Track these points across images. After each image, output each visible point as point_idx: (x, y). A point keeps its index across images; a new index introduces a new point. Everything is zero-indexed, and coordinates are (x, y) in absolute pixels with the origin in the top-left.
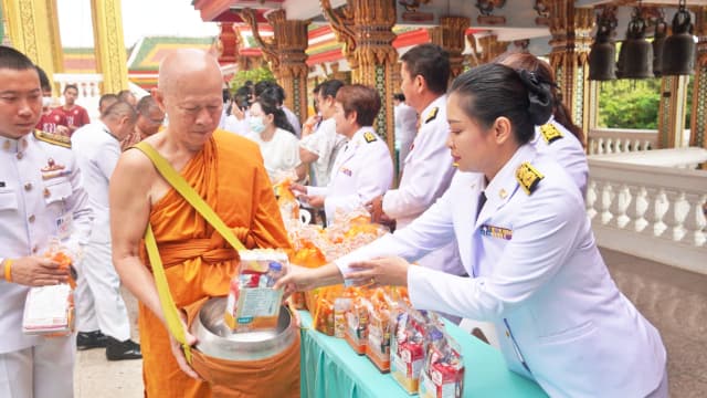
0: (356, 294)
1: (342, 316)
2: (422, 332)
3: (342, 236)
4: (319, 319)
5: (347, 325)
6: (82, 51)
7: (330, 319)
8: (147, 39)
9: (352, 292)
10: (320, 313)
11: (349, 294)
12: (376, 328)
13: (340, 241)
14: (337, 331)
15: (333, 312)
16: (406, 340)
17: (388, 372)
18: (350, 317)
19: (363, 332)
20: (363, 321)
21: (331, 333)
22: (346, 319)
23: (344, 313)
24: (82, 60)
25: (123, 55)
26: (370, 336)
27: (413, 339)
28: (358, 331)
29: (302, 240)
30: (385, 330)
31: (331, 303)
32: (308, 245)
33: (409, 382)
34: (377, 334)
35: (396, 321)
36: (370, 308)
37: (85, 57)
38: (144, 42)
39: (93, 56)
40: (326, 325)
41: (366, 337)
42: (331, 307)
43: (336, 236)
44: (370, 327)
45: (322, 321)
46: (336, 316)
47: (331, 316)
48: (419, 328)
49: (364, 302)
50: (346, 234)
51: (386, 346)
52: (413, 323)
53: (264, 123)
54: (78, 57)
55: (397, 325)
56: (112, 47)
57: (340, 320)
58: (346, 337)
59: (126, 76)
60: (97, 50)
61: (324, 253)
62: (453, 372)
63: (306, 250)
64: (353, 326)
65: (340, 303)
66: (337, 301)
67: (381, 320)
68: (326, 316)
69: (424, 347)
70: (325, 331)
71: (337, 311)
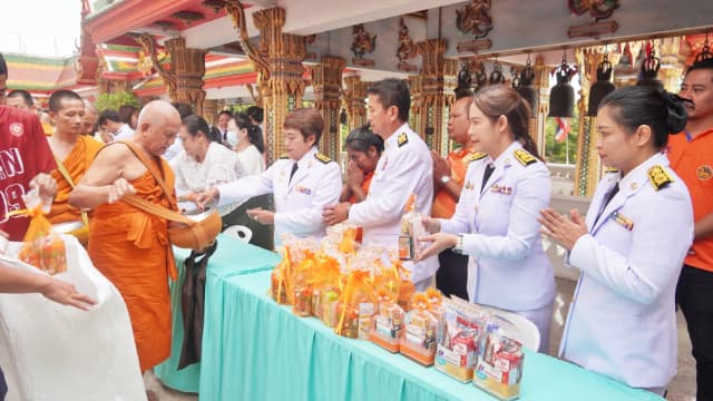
1: (368, 319)
4: (344, 324)
5: (375, 327)
7: (355, 323)
9: (383, 295)
10: (345, 319)
12: (417, 327)
14: (361, 333)
15: (357, 316)
16: (458, 335)
17: (432, 365)
18: (380, 319)
19: (398, 332)
20: (397, 322)
21: (355, 336)
22: (376, 322)
23: (373, 316)
26: (408, 336)
27: (462, 333)
28: (393, 331)
30: (427, 327)
31: (356, 308)
33: (463, 372)
34: (418, 332)
40: (350, 328)
41: (403, 336)
42: (356, 312)
44: (407, 327)
45: (347, 325)
46: (360, 320)
47: (355, 320)
48: (465, 324)
51: (430, 343)
53: (238, 137)
55: (445, 325)
57: (366, 323)
58: (373, 339)
62: (517, 358)
64: (384, 328)
65: (365, 308)
66: (362, 306)
67: (423, 320)
68: (351, 321)
69: (476, 339)
70: (348, 334)
71: (362, 315)
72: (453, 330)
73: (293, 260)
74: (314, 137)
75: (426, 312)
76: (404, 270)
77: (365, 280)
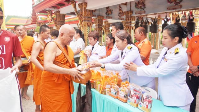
5: (111, 92)
7: (105, 90)
14: (107, 93)
15: (106, 88)
17: (126, 102)
18: (112, 89)
20: (117, 90)
21: (105, 94)
23: (110, 89)
27: (135, 94)
28: (116, 93)
30: (125, 92)
33: (135, 105)
34: (123, 93)
41: (118, 94)
42: (105, 87)
44: (120, 92)
46: (107, 90)
47: (105, 89)
51: (126, 96)
58: (110, 95)
62: (150, 101)
64: (113, 92)
65: (108, 86)
67: (124, 90)
69: (139, 95)
70: (103, 93)
71: (107, 88)
72: (132, 93)
74: (97, 39)
75: (125, 87)
76: (119, 75)
77: (108, 78)
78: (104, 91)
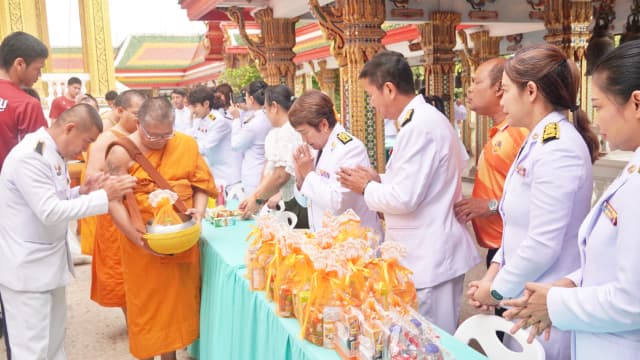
0: (345, 303)
1: (331, 326)
2: (417, 345)
3: (331, 241)
4: (308, 329)
5: (336, 335)
6: (70, 50)
7: (319, 328)
8: (134, 37)
9: (341, 300)
10: (308, 323)
11: (338, 303)
12: (368, 339)
13: (328, 246)
14: (326, 340)
15: (322, 321)
16: (399, 353)
18: (340, 326)
19: (353, 343)
20: (353, 332)
21: (320, 343)
22: (336, 329)
23: (334, 323)
24: (69, 60)
25: (110, 54)
26: (361, 348)
27: (407, 352)
28: (349, 342)
29: (290, 246)
30: (376, 341)
31: (320, 312)
32: (297, 251)
34: (368, 345)
35: (388, 333)
36: (361, 318)
37: (73, 56)
38: (131, 41)
39: (80, 56)
40: (315, 334)
41: (356, 348)
42: (320, 316)
43: (325, 241)
44: (361, 338)
45: (311, 330)
46: (325, 326)
47: (319, 326)
48: (411, 341)
49: (355, 312)
50: (334, 238)
51: (377, 358)
52: (407, 335)
54: (65, 56)
55: (389, 337)
56: (99, 46)
57: (330, 330)
58: (336, 348)
59: (113, 75)
60: (85, 49)
61: (312, 259)
63: (294, 256)
64: (344, 337)
65: (329, 312)
66: (326, 310)
67: (372, 331)
68: (314, 326)
70: (314, 340)
71: (326, 320)
73: (284, 254)
77: (333, 281)
78: (315, 333)
